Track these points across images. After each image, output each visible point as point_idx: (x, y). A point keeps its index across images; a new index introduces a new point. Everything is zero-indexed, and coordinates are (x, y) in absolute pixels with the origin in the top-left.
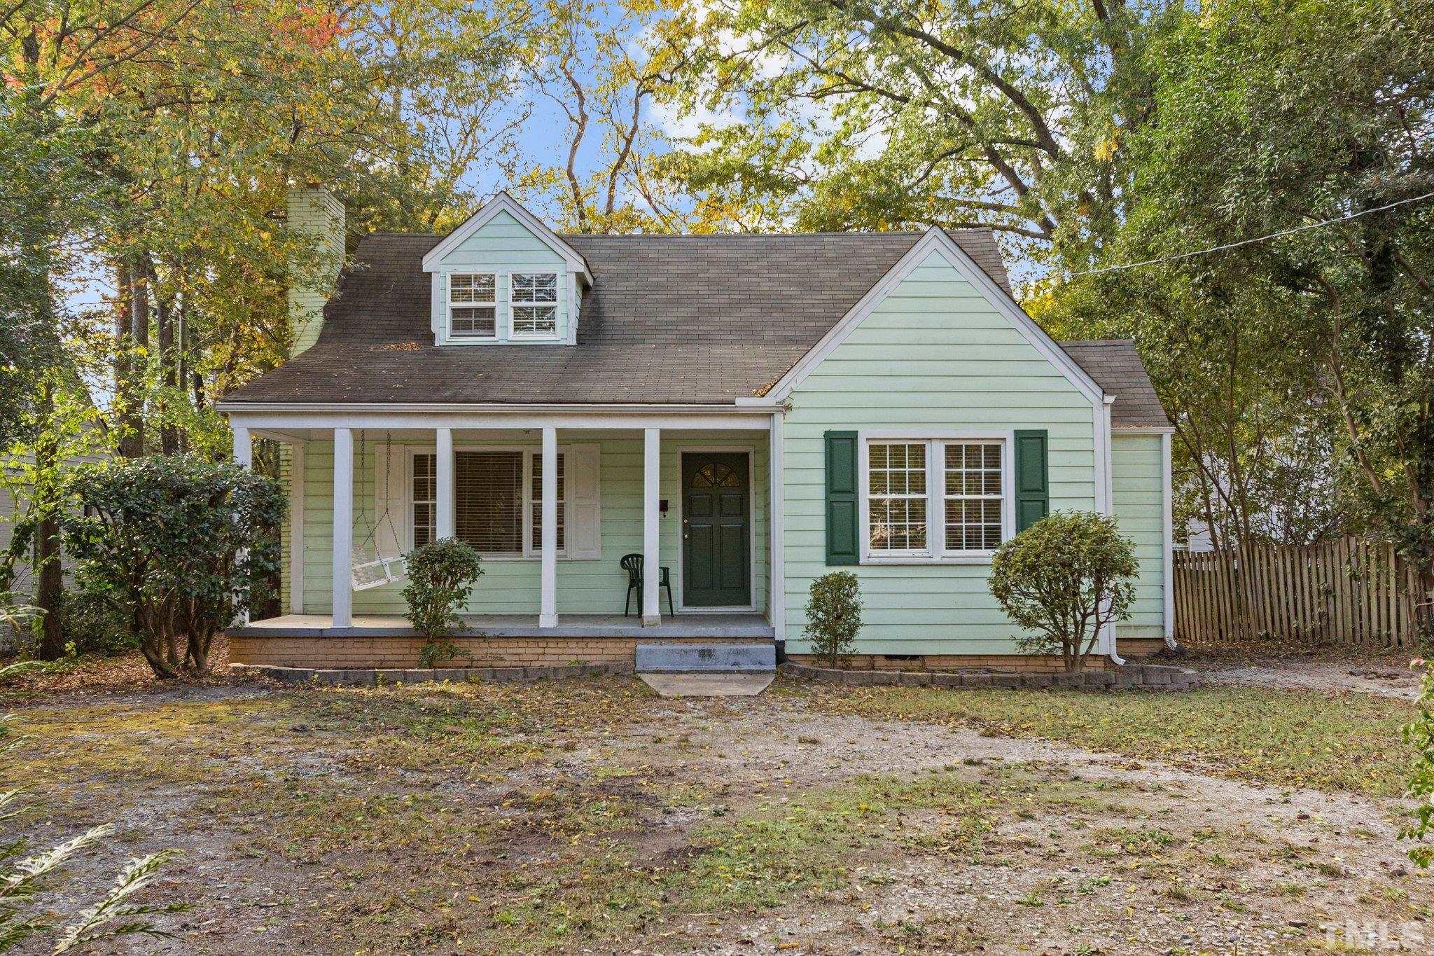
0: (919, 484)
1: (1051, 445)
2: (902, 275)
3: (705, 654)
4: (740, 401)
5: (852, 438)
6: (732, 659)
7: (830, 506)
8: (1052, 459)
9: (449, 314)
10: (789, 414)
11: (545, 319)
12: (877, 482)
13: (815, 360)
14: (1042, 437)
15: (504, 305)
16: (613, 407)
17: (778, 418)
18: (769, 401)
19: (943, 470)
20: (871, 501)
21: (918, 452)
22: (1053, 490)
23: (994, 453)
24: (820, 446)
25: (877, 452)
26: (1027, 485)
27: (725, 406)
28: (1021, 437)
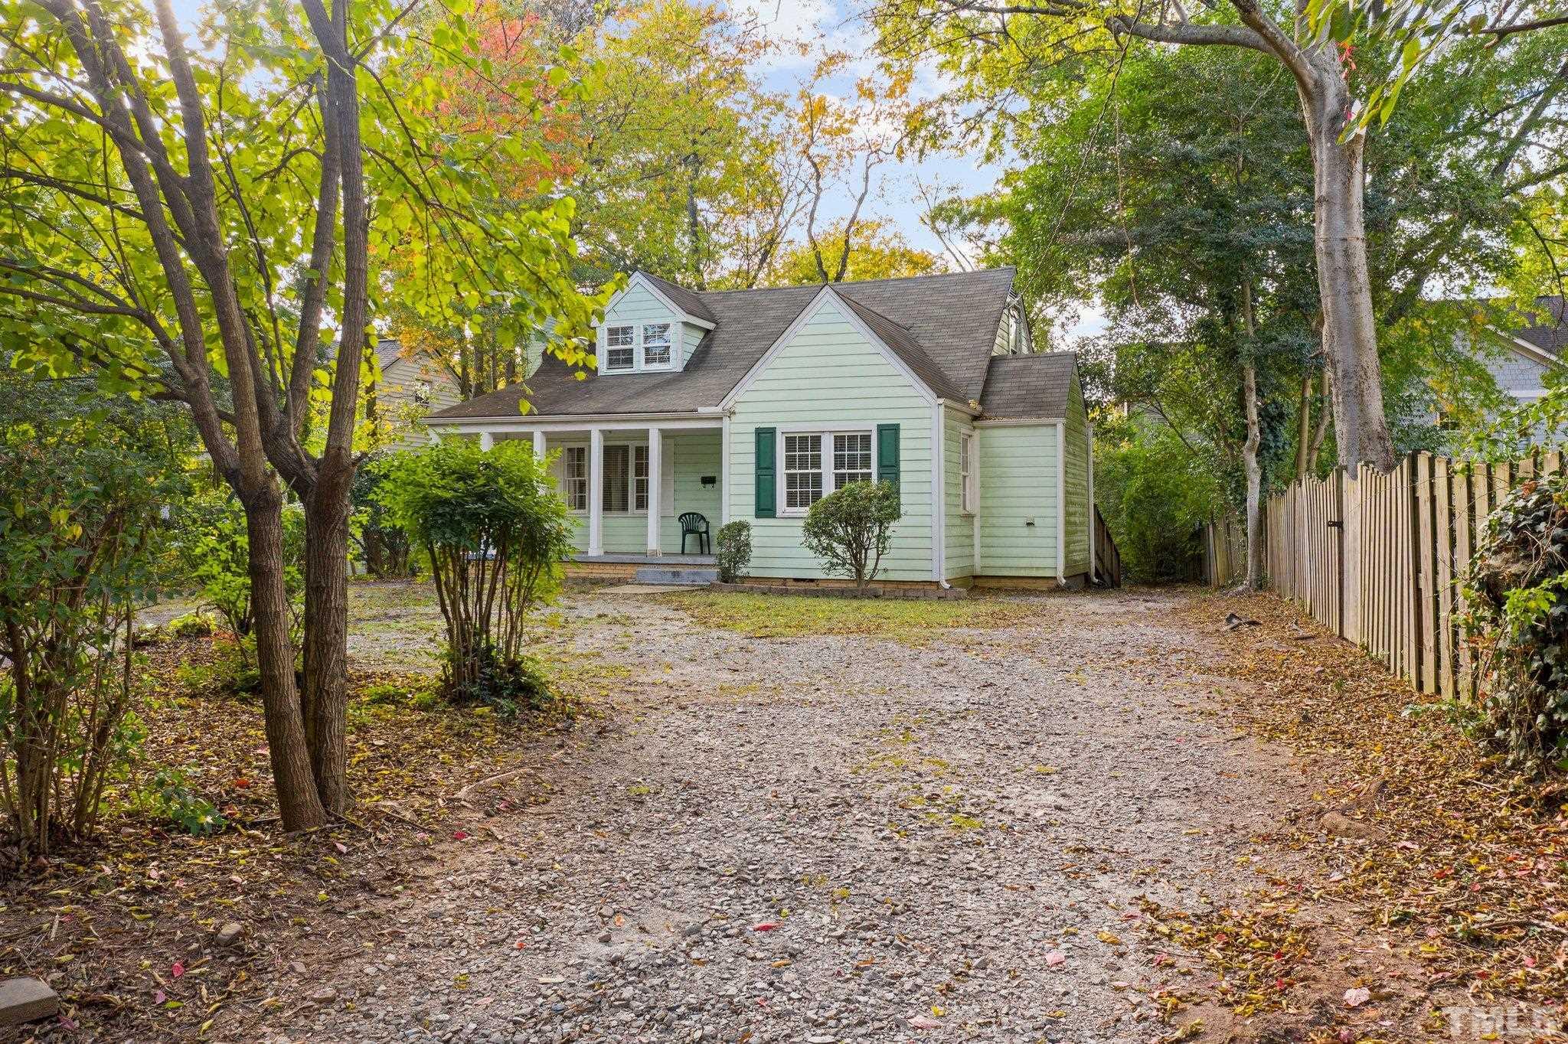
0: (816, 462)
1: (902, 434)
2: (805, 321)
3: (676, 574)
4: (701, 410)
5: (772, 432)
6: (692, 578)
7: (758, 477)
8: (903, 444)
9: (606, 354)
10: (733, 417)
11: (664, 356)
12: (790, 462)
13: (749, 382)
14: (895, 429)
15: (638, 347)
16: (632, 415)
17: (726, 420)
18: (719, 409)
19: (833, 453)
20: (788, 475)
21: (816, 441)
22: (903, 466)
23: (866, 439)
24: (752, 438)
25: (790, 442)
26: (886, 463)
27: (692, 414)
28: (881, 429)
